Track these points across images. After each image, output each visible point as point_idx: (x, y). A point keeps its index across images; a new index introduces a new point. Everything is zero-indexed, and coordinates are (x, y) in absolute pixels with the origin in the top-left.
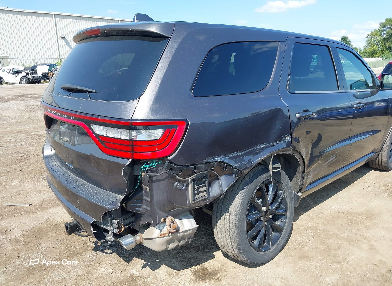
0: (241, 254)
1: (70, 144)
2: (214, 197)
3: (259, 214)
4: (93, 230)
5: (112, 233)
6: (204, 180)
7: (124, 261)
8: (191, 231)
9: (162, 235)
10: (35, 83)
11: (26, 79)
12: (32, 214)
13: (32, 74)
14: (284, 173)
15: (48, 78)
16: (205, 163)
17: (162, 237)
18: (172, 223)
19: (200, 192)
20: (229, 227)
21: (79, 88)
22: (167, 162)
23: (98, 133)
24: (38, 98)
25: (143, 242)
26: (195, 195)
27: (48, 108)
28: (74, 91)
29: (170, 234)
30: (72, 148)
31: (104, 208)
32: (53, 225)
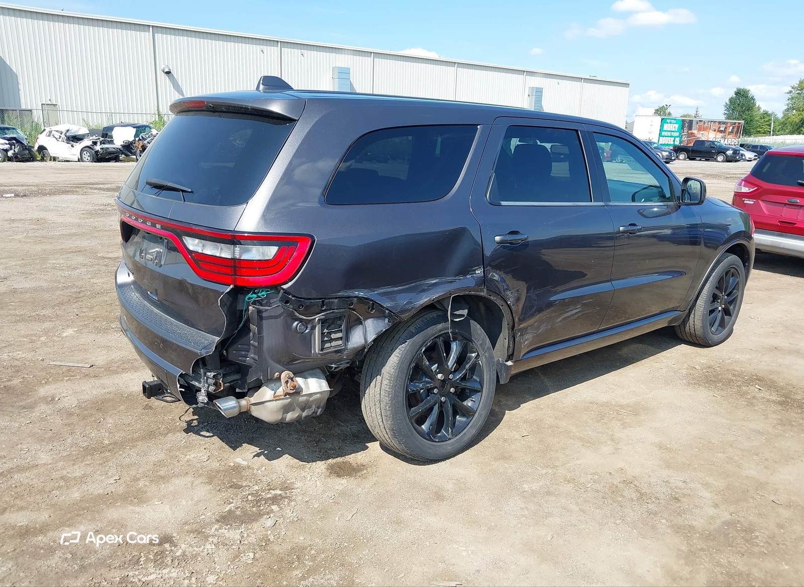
0: (397, 438)
1: (155, 264)
2: (355, 348)
3: (430, 383)
4: (180, 387)
5: (205, 390)
6: (339, 322)
7: (227, 447)
8: (318, 395)
9: (276, 398)
10: (108, 160)
11: (92, 152)
12: (94, 379)
13: (104, 143)
14: (478, 326)
15: (133, 151)
16: (339, 298)
17: (276, 400)
18: (290, 380)
19: (332, 339)
20: (380, 397)
21: (170, 184)
22: (282, 291)
23: (191, 248)
24: (113, 190)
25: (251, 410)
26: (323, 342)
27: (126, 211)
28: (164, 188)
29: (288, 396)
30: (158, 269)
31: (196, 354)
32: (126, 395)
